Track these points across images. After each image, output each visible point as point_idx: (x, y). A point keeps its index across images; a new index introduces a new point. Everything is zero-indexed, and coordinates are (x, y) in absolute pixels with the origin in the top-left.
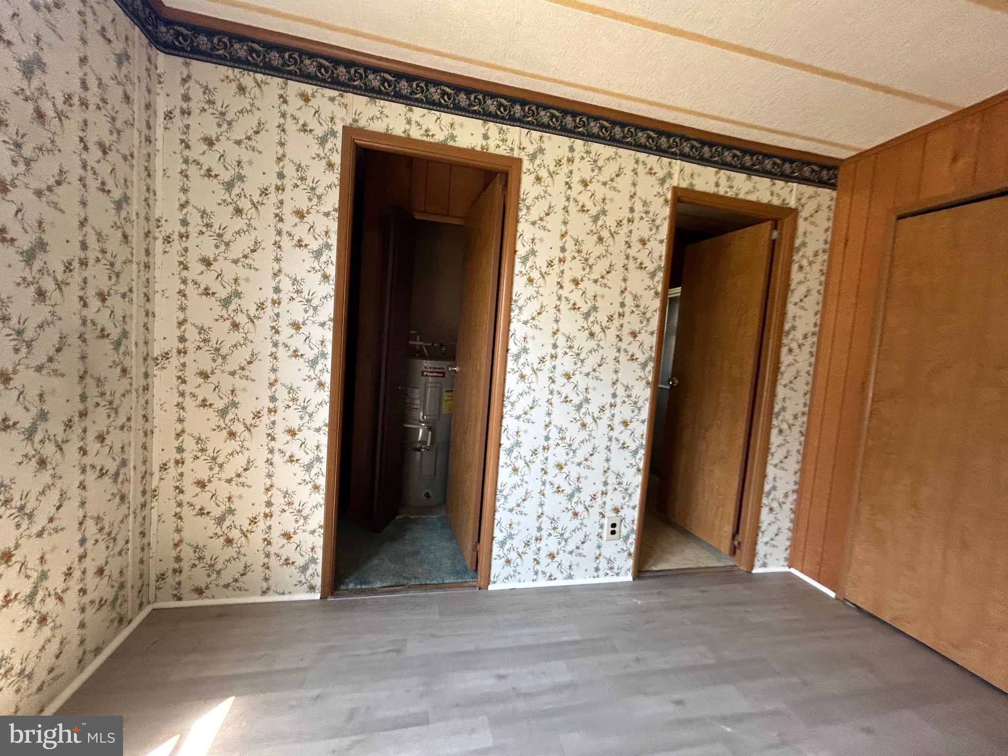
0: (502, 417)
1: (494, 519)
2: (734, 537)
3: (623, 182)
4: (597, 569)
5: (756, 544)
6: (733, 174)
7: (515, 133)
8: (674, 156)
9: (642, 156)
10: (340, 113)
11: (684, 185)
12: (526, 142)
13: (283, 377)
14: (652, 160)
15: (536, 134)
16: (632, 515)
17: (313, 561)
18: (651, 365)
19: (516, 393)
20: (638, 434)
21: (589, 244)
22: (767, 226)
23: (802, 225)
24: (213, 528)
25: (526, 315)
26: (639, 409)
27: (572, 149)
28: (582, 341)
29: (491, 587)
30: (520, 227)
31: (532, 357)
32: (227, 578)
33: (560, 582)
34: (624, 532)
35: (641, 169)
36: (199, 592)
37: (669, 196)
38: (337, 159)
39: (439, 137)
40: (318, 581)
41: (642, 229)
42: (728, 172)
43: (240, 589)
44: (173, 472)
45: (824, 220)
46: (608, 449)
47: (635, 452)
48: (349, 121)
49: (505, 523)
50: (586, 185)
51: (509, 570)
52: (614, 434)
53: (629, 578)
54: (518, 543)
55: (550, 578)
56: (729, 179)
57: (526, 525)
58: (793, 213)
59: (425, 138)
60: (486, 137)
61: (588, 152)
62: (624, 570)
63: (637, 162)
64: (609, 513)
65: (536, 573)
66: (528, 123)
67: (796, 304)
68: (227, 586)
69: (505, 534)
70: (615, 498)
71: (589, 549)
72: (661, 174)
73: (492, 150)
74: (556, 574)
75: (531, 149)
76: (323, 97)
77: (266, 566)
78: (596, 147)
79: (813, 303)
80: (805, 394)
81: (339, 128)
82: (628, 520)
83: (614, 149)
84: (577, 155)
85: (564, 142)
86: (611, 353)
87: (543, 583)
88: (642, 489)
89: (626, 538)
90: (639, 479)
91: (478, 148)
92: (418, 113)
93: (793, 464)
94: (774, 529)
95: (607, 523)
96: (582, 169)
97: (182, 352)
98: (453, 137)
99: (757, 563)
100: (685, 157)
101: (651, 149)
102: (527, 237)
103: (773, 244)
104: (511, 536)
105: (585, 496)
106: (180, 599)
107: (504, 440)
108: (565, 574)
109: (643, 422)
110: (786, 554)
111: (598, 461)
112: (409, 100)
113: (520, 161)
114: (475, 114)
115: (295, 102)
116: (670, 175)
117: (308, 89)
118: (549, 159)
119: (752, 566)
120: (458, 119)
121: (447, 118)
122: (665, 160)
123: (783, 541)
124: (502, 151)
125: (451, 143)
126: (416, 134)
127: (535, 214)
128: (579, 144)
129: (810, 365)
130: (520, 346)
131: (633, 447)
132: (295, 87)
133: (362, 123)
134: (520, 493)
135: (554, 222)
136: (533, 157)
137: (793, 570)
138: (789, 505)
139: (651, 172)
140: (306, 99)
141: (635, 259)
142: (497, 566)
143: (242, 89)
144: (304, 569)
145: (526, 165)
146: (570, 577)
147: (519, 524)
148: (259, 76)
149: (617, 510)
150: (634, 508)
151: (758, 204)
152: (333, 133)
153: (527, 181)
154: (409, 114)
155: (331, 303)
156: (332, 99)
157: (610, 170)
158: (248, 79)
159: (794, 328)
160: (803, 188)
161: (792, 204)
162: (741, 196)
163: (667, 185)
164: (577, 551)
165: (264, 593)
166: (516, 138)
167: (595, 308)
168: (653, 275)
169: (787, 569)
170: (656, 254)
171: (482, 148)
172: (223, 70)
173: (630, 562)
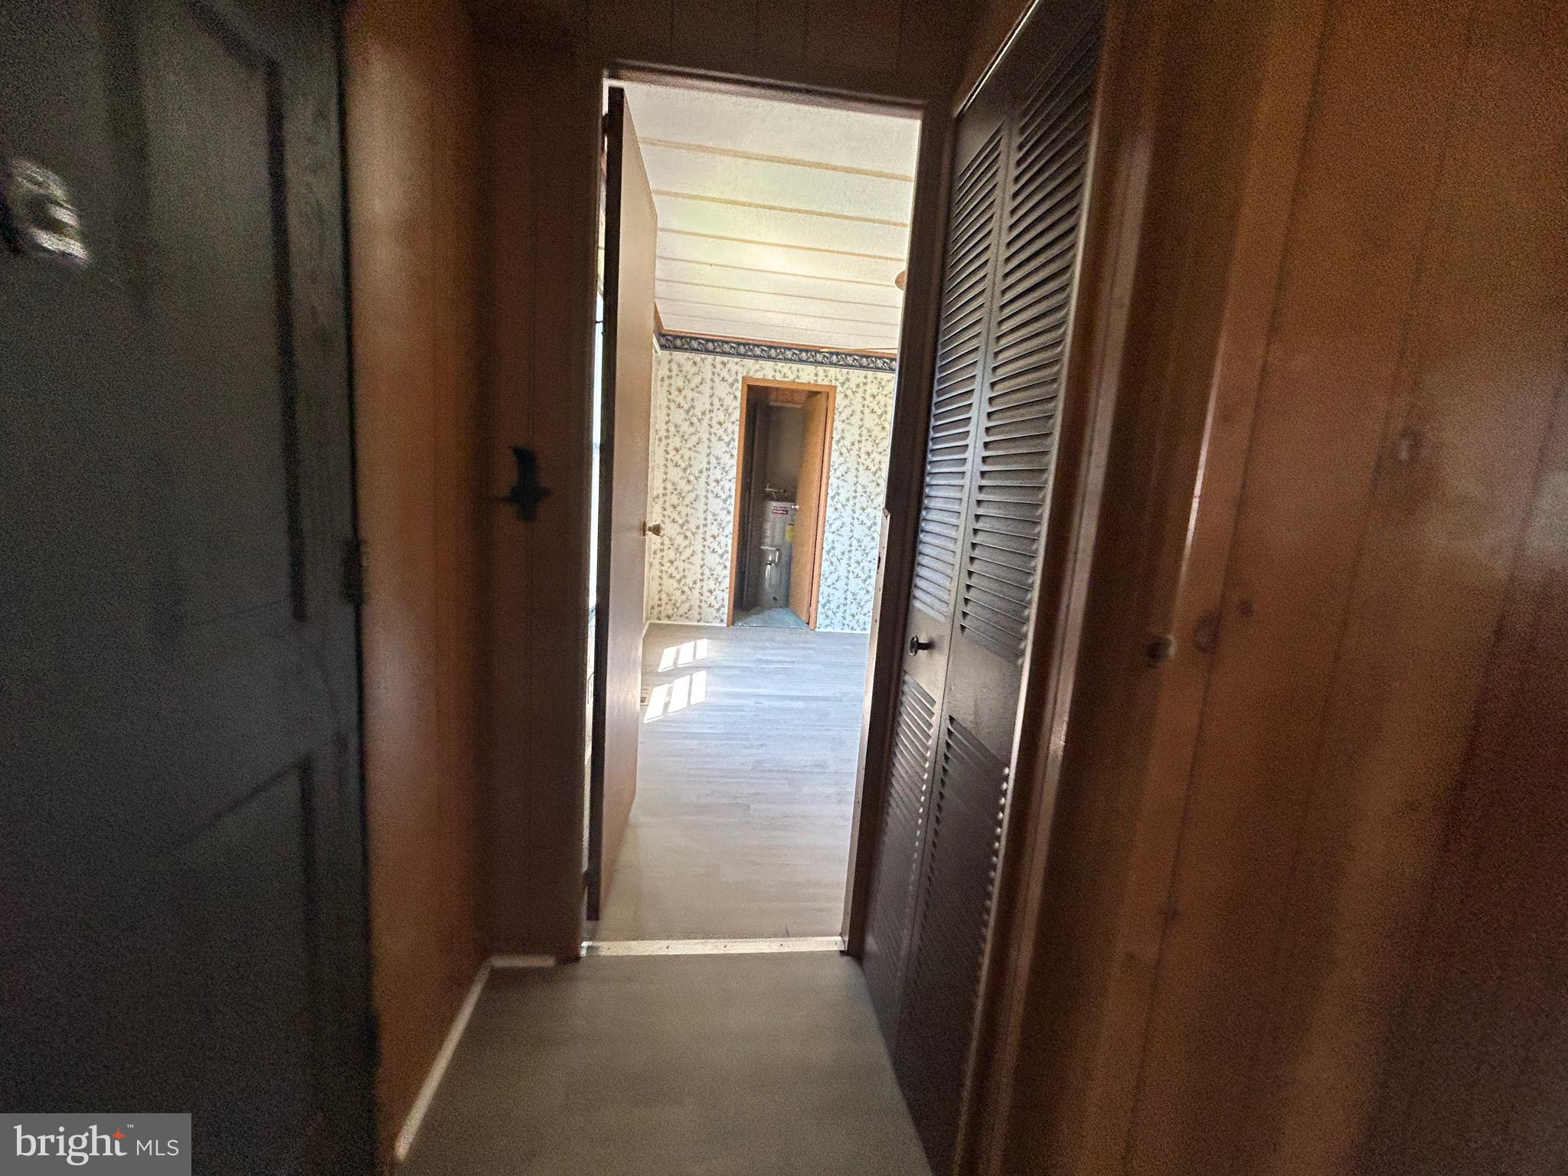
0: (824, 532)
1: (819, 591)
7: (833, 371)
10: (740, 369)
12: (839, 377)
13: (711, 508)
15: (845, 371)
19: (832, 519)
24: (676, 585)
25: (838, 473)
27: (866, 377)
29: (817, 630)
30: (836, 424)
31: (842, 498)
32: (681, 611)
33: (858, 631)
36: (669, 617)
38: (739, 394)
39: (791, 377)
40: (725, 617)
43: (687, 618)
44: (659, 554)
48: (745, 374)
49: (825, 594)
50: (874, 397)
51: (828, 622)
54: (833, 606)
55: (851, 628)
57: (838, 596)
59: (783, 379)
60: (816, 375)
61: (876, 378)
65: (844, 625)
66: (841, 365)
68: (681, 616)
69: (825, 600)
73: (820, 382)
74: (855, 626)
75: (841, 379)
76: (733, 362)
77: (700, 607)
78: (880, 375)
81: (740, 378)
85: (862, 373)
87: (847, 630)
91: (812, 382)
92: (780, 365)
96: (872, 388)
97: (664, 495)
98: (798, 377)
102: (840, 429)
104: (829, 601)
106: (660, 620)
107: (825, 545)
108: (861, 627)
112: (775, 359)
113: (835, 387)
114: (811, 363)
115: (719, 366)
117: (725, 359)
118: (852, 384)
120: (800, 366)
121: (795, 366)
124: (826, 382)
125: (797, 380)
126: (779, 377)
127: (844, 416)
128: (870, 374)
130: (835, 491)
132: (719, 359)
133: (751, 374)
134: (834, 577)
135: (855, 420)
136: (843, 384)
140: (724, 364)
142: (821, 619)
143: (694, 363)
144: (718, 610)
145: (839, 389)
147: (833, 595)
148: (703, 356)
152: (737, 381)
153: (839, 398)
154: (776, 367)
155: (735, 469)
156: (737, 363)
158: (697, 357)
165: (699, 621)
166: (834, 374)
171: (815, 381)
172: (687, 355)
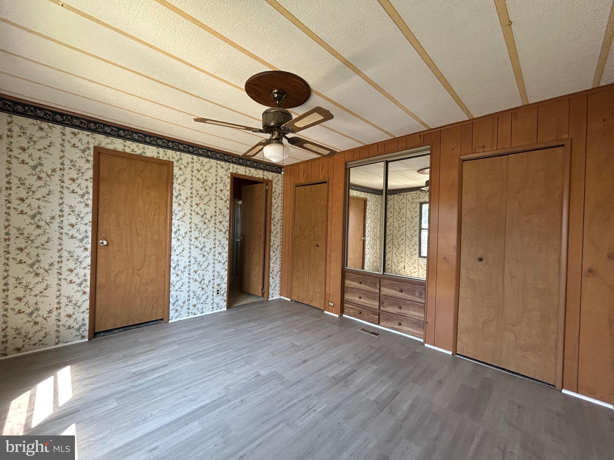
0: (171, 255)
1: (169, 295)
2: (262, 290)
3: (213, 171)
4: (213, 308)
5: (269, 290)
6: (251, 169)
7: (170, 152)
8: (230, 162)
9: (219, 162)
10: (92, 141)
11: (234, 172)
12: (174, 156)
13: (65, 247)
14: (223, 163)
15: (178, 153)
16: (224, 286)
17: (84, 325)
18: (227, 233)
19: (176, 246)
20: (225, 257)
21: (202, 191)
22: (264, 184)
23: (274, 185)
24: (26, 318)
25: (178, 217)
26: (224, 248)
27: (193, 159)
28: (201, 225)
29: (170, 322)
30: (174, 185)
31: (182, 232)
32: (35, 340)
33: (199, 315)
34: (222, 293)
35: (218, 166)
36: (18, 349)
37: (229, 175)
38: (91, 159)
39: (139, 152)
40: (86, 334)
41: (220, 186)
42: (249, 168)
43: (43, 344)
45: (280, 183)
46: (214, 263)
47: (224, 264)
48: (96, 144)
49: (174, 296)
50: (199, 171)
51: (177, 314)
52: (216, 258)
53: (225, 309)
54: (180, 303)
55: (194, 314)
56: (249, 170)
57: (183, 296)
58: (271, 181)
59: (132, 153)
60: (158, 153)
61: (199, 160)
62: (223, 306)
63: (217, 164)
64: (216, 287)
65: (189, 313)
66: (175, 149)
67: (274, 210)
68: (35, 344)
69: (175, 300)
70: (217, 281)
71: (209, 301)
72: (226, 168)
73: (161, 158)
74: (197, 312)
75: (177, 158)
76: (83, 134)
77: (58, 331)
78: (202, 158)
79: (280, 210)
80: (280, 239)
81: (92, 146)
82: (223, 288)
83: (209, 159)
84: (195, 161)
85: (190, 156)
86: (212, 229)
87: (191, 316)
88: (228, 276)
89: (223, 295)
90: (226, 273)
91: (155, 157)
92: (128, 143)
93: (278, 262)
94: (274, 284)
95: (215, 290)
96: (197, 166)
97: (7, 240)
98: (144, 153)
99: (270, 297)
100: (234, 163)
101: (222, 160)
102: (177, 189)
103: (267, 190)
104: (177, 300)
105: (206, 282)
106: (6, 355)
107: (172, 264)
108: (200, 312)
109: (226, 252)
110: (279, 292)
111: (210, 268)
112: (124, 138)
113: (173, 162)
114: (154, 145)
115: (69, 135)
116: (229, 168)
117: (76, 131)
118: (184, 162)
119: (269, 298)
120: (146, 146)
121: (142, 146)
122: (227, 164)
123: (278, 288)
124: (165, 158)
125: (143, 155)
126: (128, 150)
127: (180, 181)
128: (195, 157)
129: (281, 229)
130: (176, 228)
131: (223, 262)
132: (68, 130)
133: (103, 145)
134: (180, 283)
135: (188, 184)
136: (178, 161)
137: (282, 297)
138: (278, 276)
139: (222, 167)
140: (75, 134)
141: (219, 196)
142: (172, 313)
143: (41, 129)
144: (79, 329)
145: (175, 164)
146: (202, 312)
147: (180, 295)
148: (50, 124)
149: (219, 285)
150: (225, 283)
151: (259, 178)
152: (89, 148)
153: (176, 170)
154: (125, 143)
156: (88, 135)
157: (207, 166)
158: (45, 125)
159: (275, 218)
160: (273, 174)
161: (270, 179)
162: (254, 176)
163: (228, 172)
164: (204, 302)
165: (57, 344)
166: (171, 154)
167: (205, 214)
168: (226, 202)
169: (280, 297)
170: (226, 195)
171: (157, 157)
172: (31, 120)
173: (225, 303)
